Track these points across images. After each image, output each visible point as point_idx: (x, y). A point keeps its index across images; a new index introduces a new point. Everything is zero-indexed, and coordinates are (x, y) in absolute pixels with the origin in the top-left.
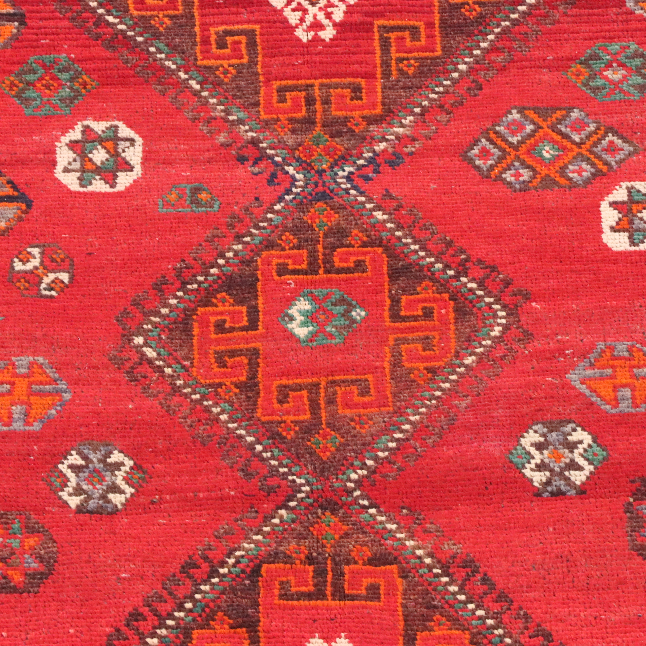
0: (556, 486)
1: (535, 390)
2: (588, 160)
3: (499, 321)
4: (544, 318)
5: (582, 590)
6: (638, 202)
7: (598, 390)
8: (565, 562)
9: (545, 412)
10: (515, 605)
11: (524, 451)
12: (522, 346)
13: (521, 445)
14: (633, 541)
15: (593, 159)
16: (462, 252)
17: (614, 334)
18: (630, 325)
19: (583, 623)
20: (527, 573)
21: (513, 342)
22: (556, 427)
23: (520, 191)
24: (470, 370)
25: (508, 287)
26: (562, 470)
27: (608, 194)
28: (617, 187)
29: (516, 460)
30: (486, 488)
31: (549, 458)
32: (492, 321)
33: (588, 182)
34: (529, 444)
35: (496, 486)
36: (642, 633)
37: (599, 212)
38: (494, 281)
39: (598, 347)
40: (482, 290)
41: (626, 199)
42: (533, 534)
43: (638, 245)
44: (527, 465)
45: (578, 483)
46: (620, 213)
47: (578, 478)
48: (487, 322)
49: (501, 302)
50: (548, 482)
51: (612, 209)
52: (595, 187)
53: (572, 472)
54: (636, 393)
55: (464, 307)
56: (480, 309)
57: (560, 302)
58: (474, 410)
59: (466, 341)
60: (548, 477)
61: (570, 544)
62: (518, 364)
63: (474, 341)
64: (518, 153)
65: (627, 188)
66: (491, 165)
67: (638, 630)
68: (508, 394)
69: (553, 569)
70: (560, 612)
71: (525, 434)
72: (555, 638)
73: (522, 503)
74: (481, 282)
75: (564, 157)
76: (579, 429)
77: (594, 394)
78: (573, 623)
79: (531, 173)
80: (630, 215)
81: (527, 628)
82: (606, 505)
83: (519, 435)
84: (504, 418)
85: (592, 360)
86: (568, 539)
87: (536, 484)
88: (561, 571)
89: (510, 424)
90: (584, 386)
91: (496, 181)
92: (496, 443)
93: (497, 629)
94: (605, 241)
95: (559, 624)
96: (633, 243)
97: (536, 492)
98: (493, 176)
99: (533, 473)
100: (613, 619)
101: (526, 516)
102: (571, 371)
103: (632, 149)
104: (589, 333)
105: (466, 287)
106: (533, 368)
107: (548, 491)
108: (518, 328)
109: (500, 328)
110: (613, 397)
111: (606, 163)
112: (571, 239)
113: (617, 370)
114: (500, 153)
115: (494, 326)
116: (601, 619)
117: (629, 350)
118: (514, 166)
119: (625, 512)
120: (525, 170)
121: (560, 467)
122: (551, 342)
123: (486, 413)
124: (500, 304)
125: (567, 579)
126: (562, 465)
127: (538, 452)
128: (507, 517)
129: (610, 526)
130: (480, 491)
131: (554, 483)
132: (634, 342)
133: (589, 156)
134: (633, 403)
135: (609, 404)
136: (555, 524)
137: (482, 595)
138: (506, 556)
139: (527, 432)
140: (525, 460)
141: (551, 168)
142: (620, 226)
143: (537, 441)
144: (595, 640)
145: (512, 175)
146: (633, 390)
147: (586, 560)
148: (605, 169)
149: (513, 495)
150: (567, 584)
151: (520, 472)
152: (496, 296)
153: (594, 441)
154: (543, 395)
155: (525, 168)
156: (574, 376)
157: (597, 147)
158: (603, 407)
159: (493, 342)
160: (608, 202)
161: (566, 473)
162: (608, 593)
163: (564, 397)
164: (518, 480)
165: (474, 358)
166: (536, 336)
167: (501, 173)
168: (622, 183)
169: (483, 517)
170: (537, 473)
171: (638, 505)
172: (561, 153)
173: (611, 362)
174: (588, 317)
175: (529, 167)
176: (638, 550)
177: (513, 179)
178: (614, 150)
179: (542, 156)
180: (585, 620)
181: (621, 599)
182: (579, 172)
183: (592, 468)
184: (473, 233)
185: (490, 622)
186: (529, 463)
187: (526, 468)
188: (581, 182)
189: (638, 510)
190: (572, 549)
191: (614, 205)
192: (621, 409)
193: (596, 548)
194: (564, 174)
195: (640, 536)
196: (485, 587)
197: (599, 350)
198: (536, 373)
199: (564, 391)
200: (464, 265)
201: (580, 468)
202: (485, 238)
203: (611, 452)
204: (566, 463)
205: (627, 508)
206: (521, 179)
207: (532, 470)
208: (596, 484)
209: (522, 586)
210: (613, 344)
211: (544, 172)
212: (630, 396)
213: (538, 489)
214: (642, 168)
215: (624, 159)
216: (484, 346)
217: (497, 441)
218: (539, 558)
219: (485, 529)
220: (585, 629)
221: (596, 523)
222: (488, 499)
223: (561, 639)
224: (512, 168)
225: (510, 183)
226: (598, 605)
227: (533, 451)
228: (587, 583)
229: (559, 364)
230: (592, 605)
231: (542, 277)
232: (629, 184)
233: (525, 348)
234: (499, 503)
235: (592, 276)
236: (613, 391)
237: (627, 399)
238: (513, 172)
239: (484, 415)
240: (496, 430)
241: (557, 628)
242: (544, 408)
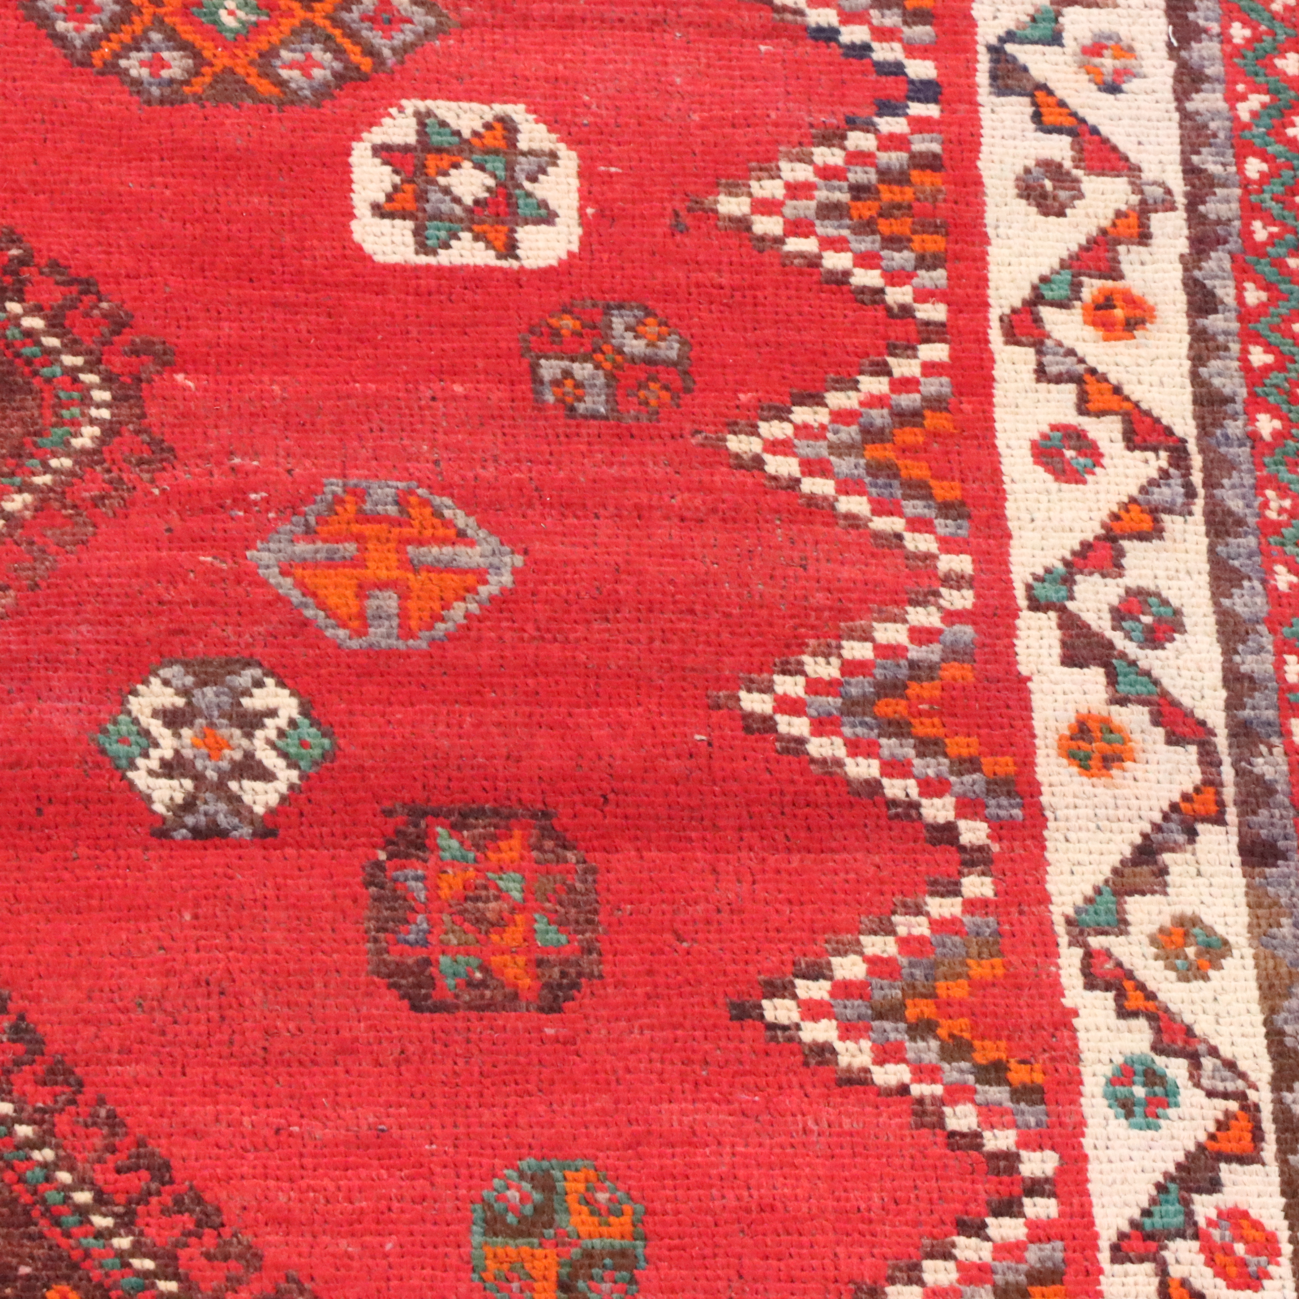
0: (206, 814)
1: (173, 582)
2: (328, 42)
3: (94, 412)
4: (202, 412)
5: (251, 1063)
6: (440, 150)
7: (321, 592)
8: (215, 997)
9: (192, 637)
10: (89, 1093)
11: (134, 728)
12: (146, 476)
13: (129, 713)
14: (379, 952)
15: (340, 40)
16: (13, 241)
17: (368, 460)
18: (406, 442)
19: (247, 1143)
20: (123, 1017)
21: (125, 465)
22: (215, 674)
23: (162, 102)
24: (16, 527)
25: (119, 333)
26: (224, 777)
27: (371, 125)
28: (393, 111)
29: (114, 748)
30: (39, 811)
31: (194, 746)
32: (76, 411)
33: (323, 92)
34: (148, 711)
35: (62, 808)
36: (383, 1172)
37: (347, 168)
38: (87, 315)
39: (327, 489)
40: (56, 335)
41: (412, 139)
42: (143, 927)
43: (435, 253)
44: (140, 762)
45: (259, 810)
46: (396, 172)
47: (261, 799)
48: (65, 413)
49: (102, 367)
50: (189, 805)
51: (378, 161)
52: (343, 106)
53: (246, 783)
54: (411, 604)
55: (9, 373)
56: (49, 380)
57: (243, 377)
58: (21, 624)
59: (12, 456)
60: (188, 793)
61: (231, 954)
62: (134, 518)
63: (32, 456)
64: (161, 11)
65: (417, 114)
66: (94, 36)
67: (375, 1163)
68: (106, 590)
69: (185, 1012)
70: (193, 1114)
71: (140, 687)
72: (178, 1175)
73: (121, 852)
74: (55, 316)
75: (271, 29)
76: (270, 681)
77: (310, 600)
78: (223, 1141)
79: (191, 61)
80: (420, 180)
81: (112, 1149)
82: (322, 866)
83: (126, 688)
84: (92, 647)
85: (312, 520)
86: (226, 942)
87: (159, 808)
88: (203, 1017)
89: (106, 661)
90: (289, 581)
91: (102, 73)
92: (70, 705)
93: (40, 1149)
94: (357, 237)
95: (190, 1141)
96: (423, 247)
97: (158, 825)
98: (97, 62)
99: (153, 782)
100: (318, 1134)
101: (129, 881)
102: (259, 544)
103: (432, 20)
104: (307, 456)
105: (18, 325)
106: (169, 530)
107: (185, 826)
108: (137, 432)
109: (96, 431)
110: (354, 610)
111: (371, 52)
112: (277, 227)
113: (370, 546)
114: (117, 8)
115: (80, 425)
116: (291, 1135)
117: (401, 501)
118: (149, 41)
119: (367, 885)
120: (176, 54)
121: (218, 770)
122: (216, 471)
123: (49, 632)
124: (99, 373)
125: (218, 1036)
126: (225, 765)
127: (167, 732)
128: (83, 883)
129: (328, 914)
130: (24, 818)
131: (202, 808)
132: (414, 484)
133: (330, 30)
134: (400, 626)
135: (344, 626)
136: (197, 905)
137: (10, 1066)
138: (75, 976)
139: (146, 682)
140: (136, 750)
141: (239, 52)
142: (397, 205)
143: (168, 705)
144: (272, 1183)
145: (142, 64)
146: (403, 597)
147: (266, 994)
148: (366, 64)
149: (100, 832)
150: (216, 1048)
151: (123, 777)
152: (91, 352)
153: (304, 713)
154: (189, 597)
155: (175, 49)
156: (265, 555)
157: (350, 11)
158: (329, 633)
159: (76, 462)
160: (368, 145)
161: (233, 785)
162: (312, 1075)
163: (239, 604)
164: (117, 795)
165: (28, 497)
166: (181, 454)
167: (117, 56)
168: (404, 102)
169: (26, 880)
170: (163, 782)
171: (396, 869)
172: (264, 18)
173: (356, 528)
174: (307, 417)
175: (184, 46)
176: (390, 976)
177: (145, 72)
178: (390, 21)
179: (217, 22)
180: (253, 1134)
181: (343, 1090)
182: (305, 68)
183: (294, 775)
184: (42, 196)
185: (24, 1131)
186: (146, 755)
187: (137, 768)
188: (307, 93)
189: (395, 880)
190: (235, 967)
191: (384, 152)
192: (372, 639)
193: (292, 966)
194: (269, 70)
195: (397, 942)
196: (20, 1047)
197: (330, 497)
198: (174, 540)
199: (239, 589)
200: (16, 273)
201: (266, 775)
202: (70, 210)
203: (342, 742)
204: (232, 761)
205: (372, 875)
206: (165, 73)
207: (151, 773)
208: (301, 814)
209: (108, 1049)
210: (364, 484)
211: (222, 60)
212: (395, 611)
213: (164, 819)
214: (453, 69)
215: (413, 45)
216: (55, 472)
217: (72, 699)
218: (154, 983)
219: (28, 909)
220: (251, 1156)
221: (294, 906)
222: (40, 838)
223: (192, 1178)
224: (144, 45)
225: (137, 82)
226: (286, 1102)
227: (156, 727)
228: (265, 1049)
229: (231, 525)
230: (272, 1100)
231: (202, 315)
232: (422, 105)
233: (153, 481)
234: (66, 848)
235: (323, 319)
236: (357, 596)
237: (389, 617)
238: (145, 55)
239: (45, 637)
240: (71, 674)
241: (184, 1152)
242: (190, 628)
